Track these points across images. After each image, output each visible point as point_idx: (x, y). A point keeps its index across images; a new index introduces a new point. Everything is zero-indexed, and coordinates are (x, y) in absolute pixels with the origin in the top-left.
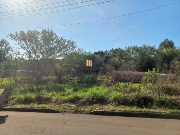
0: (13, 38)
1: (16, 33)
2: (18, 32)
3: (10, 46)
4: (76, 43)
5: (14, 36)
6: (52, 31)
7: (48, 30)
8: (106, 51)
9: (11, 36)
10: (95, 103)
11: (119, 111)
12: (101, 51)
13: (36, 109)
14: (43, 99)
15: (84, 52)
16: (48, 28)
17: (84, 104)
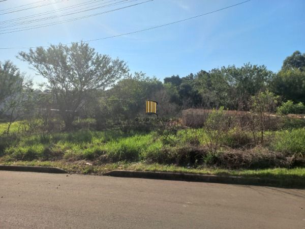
0: (26, 59)
1: (31, 50)
2: (34, 50)
3: (19, 72)
4: (127, 65)
5: (28, 56)
6: (87, 45)
7: (81, 44)
8: (191, 74)
9: (24, 56)
10: (120, 160)
11: (146, 170)
12: (176, 76)
13: (36, 168)
14: (50, 154)
15: (145, 78)
16: (82, 42)
17: (105, 161)
